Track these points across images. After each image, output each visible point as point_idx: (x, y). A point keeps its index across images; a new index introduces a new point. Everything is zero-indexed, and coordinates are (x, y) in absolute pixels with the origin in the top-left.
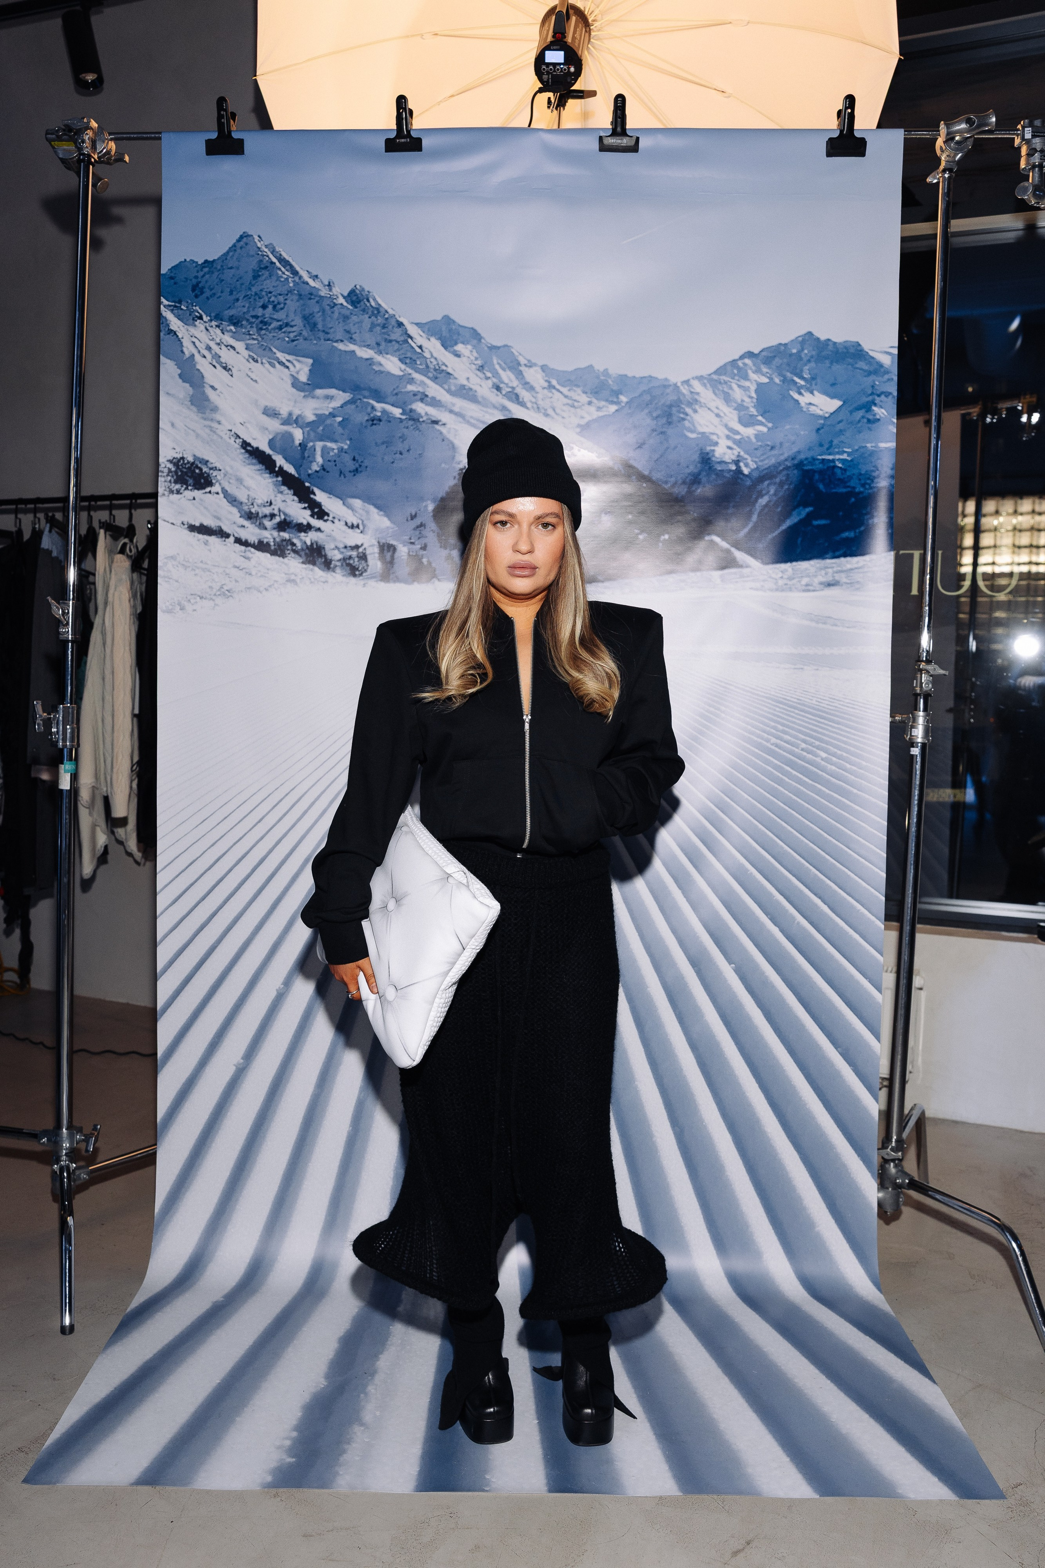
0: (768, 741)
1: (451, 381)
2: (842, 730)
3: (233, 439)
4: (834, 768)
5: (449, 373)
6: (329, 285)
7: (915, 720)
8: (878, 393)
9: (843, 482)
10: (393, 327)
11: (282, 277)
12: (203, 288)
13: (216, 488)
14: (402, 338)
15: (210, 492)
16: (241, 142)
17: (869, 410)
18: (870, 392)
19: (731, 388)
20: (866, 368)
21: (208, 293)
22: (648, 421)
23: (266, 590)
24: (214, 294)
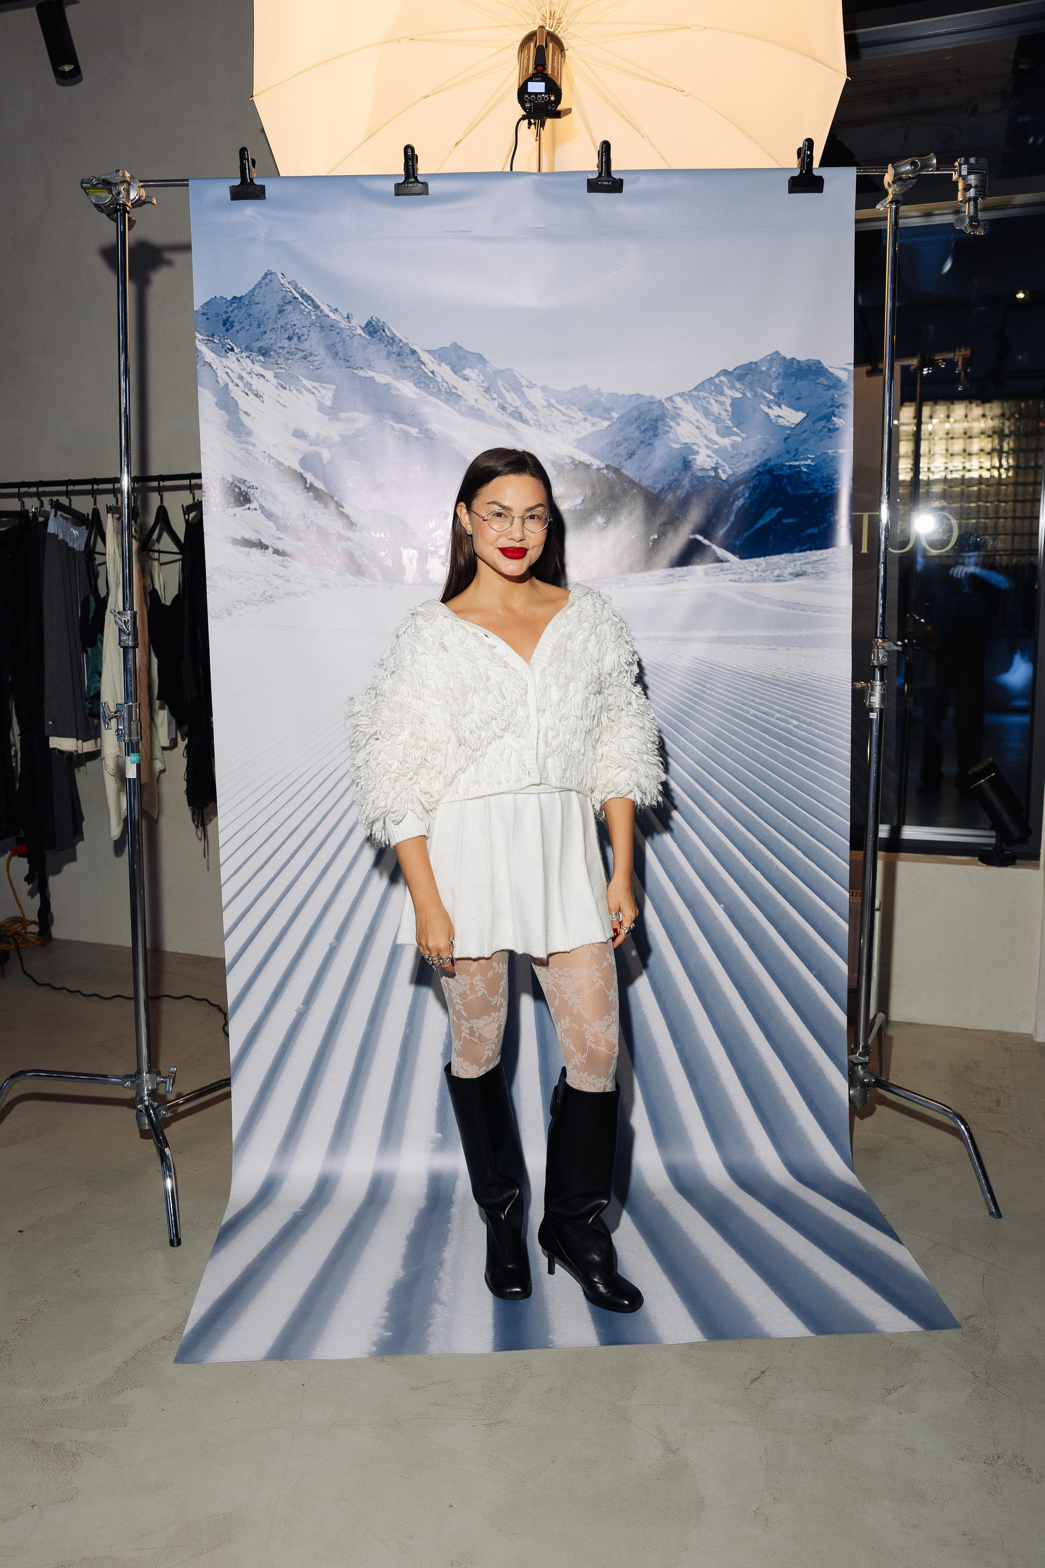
0: (748, 712)
1: (461, 402)
2: (811, 701)
3: (267, 460)
4: (804, 733)
5: (459, 396)
6: (348, 317)
7: (873, 689)
8: (837, 405)
9: (807, 485)
10: (407, 354)
11: (304, 311)
12: (233, 322)
13: (254, 505)
14: (416, 365)
15: (249, 509)
16: (263, 188)
17: (829, 420)
18: (830, 404)
19: (709, 403)
20: (826, 382)
21: (237, 326)
22: (637, 434)
23: (304, 594)
24: (243, 327)
